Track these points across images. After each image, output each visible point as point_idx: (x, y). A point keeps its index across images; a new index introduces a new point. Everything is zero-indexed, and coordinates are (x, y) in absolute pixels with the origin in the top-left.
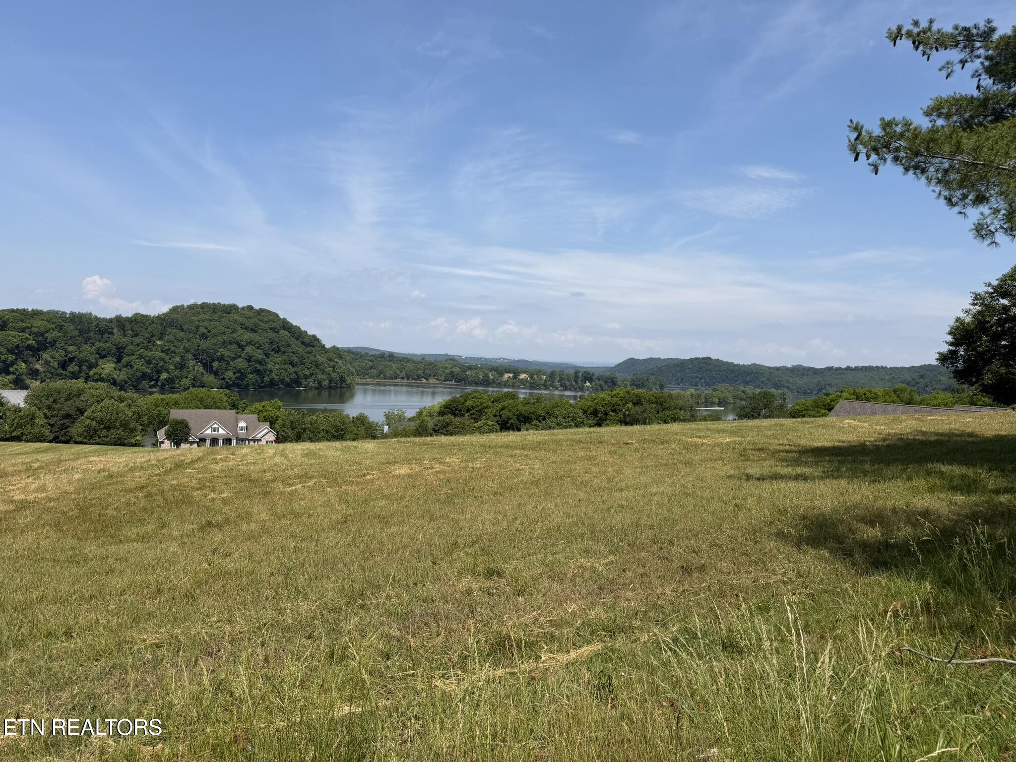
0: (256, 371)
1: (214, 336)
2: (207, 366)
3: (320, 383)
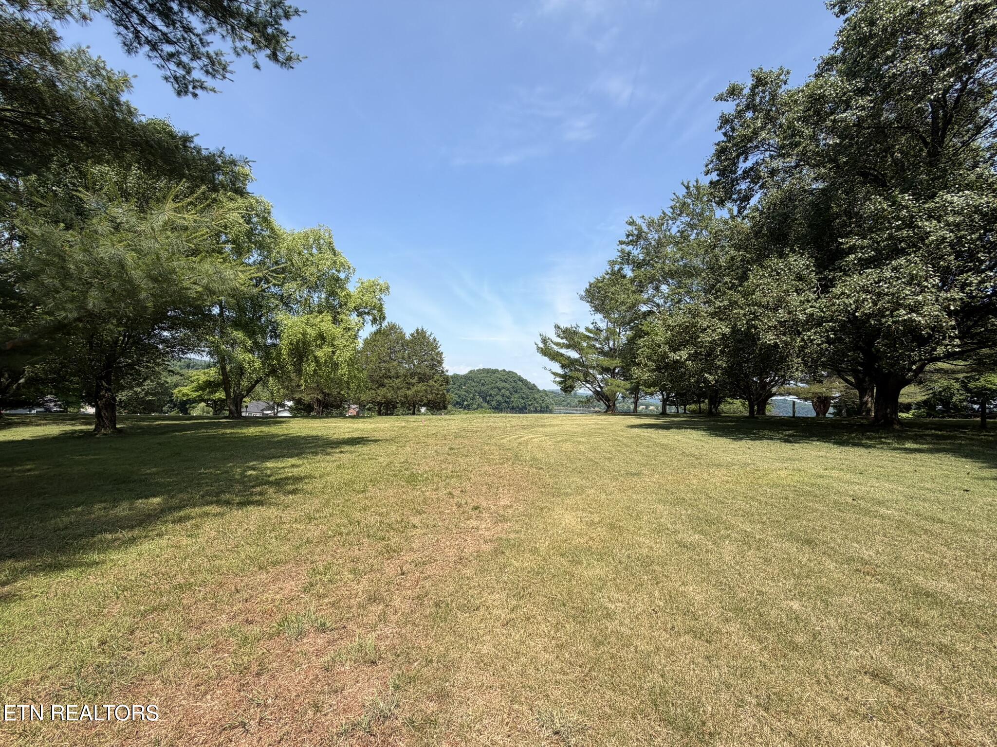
0: (506, 402)
1: (488, 384)
2: (484, 399)
3: (536, 408)
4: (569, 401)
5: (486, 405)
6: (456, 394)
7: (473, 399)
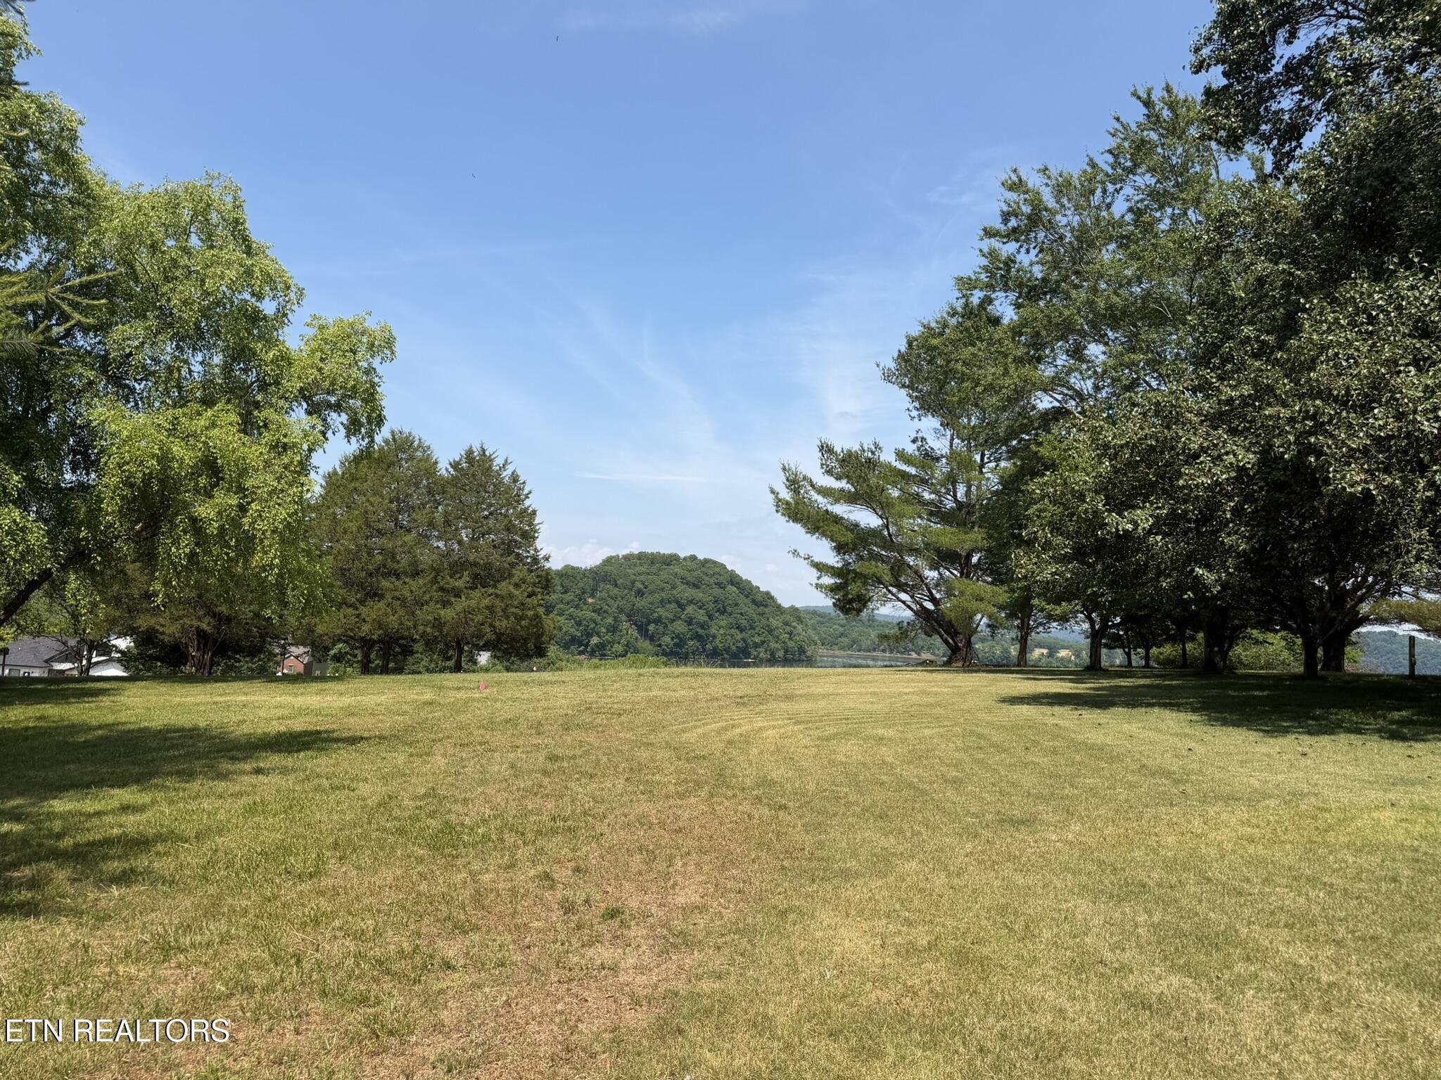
0: (698, 637)
1: (652, 593)
2: (642, 629)
3: (773, 654)
4: (854, 635)
5: (645, 644)
6: (571, 617)
7: (614, 629)
